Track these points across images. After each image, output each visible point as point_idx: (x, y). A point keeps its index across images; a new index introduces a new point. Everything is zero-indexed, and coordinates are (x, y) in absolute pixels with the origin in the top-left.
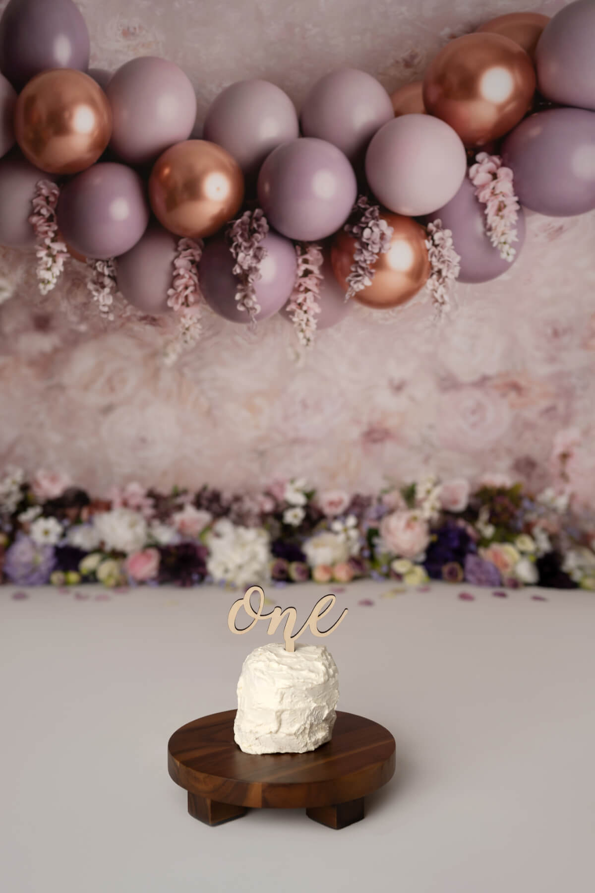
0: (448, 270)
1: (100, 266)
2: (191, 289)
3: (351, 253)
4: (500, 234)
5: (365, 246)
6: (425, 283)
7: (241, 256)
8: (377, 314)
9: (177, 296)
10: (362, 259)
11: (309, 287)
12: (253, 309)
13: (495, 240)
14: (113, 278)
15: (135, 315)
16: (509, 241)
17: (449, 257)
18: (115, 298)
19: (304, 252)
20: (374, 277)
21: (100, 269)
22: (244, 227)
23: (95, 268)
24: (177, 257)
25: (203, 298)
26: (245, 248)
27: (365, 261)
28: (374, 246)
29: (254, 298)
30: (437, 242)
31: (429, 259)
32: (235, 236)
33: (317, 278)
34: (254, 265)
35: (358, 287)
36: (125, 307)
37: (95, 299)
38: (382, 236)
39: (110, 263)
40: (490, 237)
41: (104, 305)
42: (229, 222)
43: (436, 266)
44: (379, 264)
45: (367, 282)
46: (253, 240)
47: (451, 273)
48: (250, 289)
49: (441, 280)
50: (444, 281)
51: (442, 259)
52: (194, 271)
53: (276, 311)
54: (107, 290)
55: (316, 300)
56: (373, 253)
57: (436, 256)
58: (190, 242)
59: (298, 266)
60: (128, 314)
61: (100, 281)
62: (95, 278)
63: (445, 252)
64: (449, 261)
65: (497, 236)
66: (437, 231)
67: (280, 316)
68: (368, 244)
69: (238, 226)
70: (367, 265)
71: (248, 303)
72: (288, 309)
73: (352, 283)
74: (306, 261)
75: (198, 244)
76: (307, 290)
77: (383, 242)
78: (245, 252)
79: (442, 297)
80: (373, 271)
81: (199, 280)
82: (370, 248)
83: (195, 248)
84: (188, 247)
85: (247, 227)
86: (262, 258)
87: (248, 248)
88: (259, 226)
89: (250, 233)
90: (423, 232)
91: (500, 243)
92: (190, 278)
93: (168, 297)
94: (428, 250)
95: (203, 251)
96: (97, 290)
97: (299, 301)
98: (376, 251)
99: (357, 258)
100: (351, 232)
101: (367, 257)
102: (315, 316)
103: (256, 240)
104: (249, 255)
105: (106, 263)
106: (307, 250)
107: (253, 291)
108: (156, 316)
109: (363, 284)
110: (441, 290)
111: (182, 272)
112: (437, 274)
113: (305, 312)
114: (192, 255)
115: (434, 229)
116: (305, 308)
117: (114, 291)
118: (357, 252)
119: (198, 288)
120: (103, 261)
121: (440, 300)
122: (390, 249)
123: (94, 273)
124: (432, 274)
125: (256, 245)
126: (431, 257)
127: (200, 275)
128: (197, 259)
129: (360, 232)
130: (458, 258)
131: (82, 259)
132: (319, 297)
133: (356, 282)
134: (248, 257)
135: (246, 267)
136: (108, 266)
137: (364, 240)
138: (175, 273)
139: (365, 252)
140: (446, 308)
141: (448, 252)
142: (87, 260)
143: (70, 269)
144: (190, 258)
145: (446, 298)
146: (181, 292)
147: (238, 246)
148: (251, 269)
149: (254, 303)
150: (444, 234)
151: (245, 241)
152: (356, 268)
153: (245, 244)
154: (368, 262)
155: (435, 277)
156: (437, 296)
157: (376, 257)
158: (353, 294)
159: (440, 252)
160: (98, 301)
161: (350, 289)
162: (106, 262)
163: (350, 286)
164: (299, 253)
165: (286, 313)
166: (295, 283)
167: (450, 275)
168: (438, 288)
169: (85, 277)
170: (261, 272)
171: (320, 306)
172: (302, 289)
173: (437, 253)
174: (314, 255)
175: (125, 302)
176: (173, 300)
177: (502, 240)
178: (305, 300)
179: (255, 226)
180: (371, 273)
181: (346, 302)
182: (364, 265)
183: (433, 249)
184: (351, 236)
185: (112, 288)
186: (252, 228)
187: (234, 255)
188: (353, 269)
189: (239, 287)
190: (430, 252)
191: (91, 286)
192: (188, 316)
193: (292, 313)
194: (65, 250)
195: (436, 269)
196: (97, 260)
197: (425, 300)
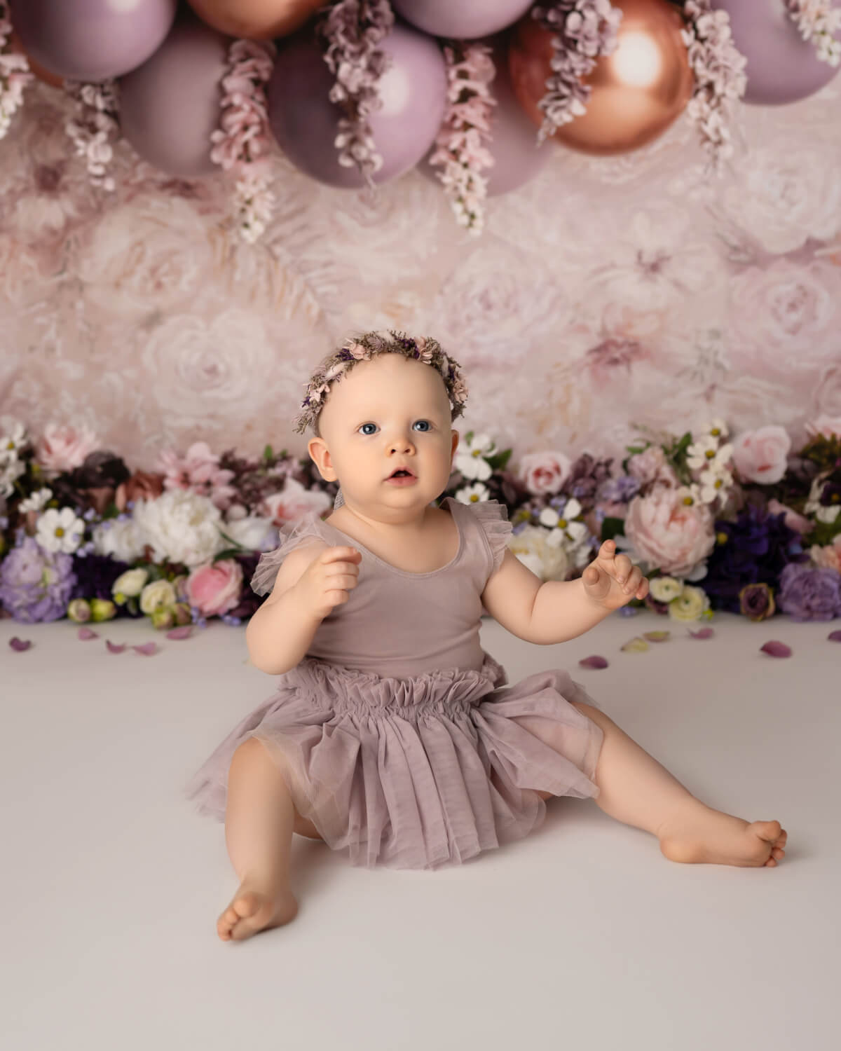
0: (725, 84)
1: (88, 94)
2: (254, 130)
3: (546, 58)
4: (813, 17)
5: (571, 44)
6: (685, 107)
7: (344, 69)
8: (598, 166)
9: (229, 142)
10: (566, 67)
11: (472, 121)
12: (369, 162)
13: (806, 28)
14: (112, 115)
15: (152, 180)
16: (831, 29)
17: (725, 59)
18: (117, 151)
19: (460, 58)
20: (590, 99)
21: (88, 100)
22: (348, 17)
23: (80, 98)
24: (228, 74)
25: (275, 146)
26: (353, 54)
27: (572, 71)
28: (588, 44)
29: (370, 142)
30: (703, 33)
31: (691, 64)
32: (333, 33)
33: (487, 105)
34: (368, 84)
35: (561, 118)
36: (135, 164)
37: (81, 152)
38: (602, 26)
39: (107, 89)
40: (797, 24)
41: (97, 164)
42: (322, 10)
43: (703, 77)
44: (599, 76)
45: (577, 108)
46: (367, 39)
47: (732, 88)
48: (363, 127)
49: (713, 102)
50: (719, 103)
51: (713, 64)
52: (259, 97)
53: (411, 165)
54: (102, 137)
55: (483, 143)
56: (585, 57)
57: (702, 59)
58: (252, 48)
59: (449, 83)
60: (140, 177)
61: (89, 119)
62: (80, 116)
63: (717, 51)
64: (726, 67)
65: (809, 21)
66: (702, 14)
67: (418, 174)
68: (575, 42)
69: (338, 16)
70: (576, 77)
71: (358, 153)
72: (434, 161)
73: (549, 112)
74: (463, 75)
75: (266, 49)
76: (467, 126)
77: (603, 37)
78: (352, 61)
79: (717, 131)
80: (588, 88)
81: (269, 113)
82: (580, 47)
83: (259, 58)
84: (247, 56)
85: (355, 17)
86: (383, 70)
87: (356, 55)
88: (376, 15)
89: (360, 27)
90: (676, 16)
91: (814, 33)
92: (253, 110)
93: (213, 146)
94: (687, 49)
95: (275, 61)
96: (84, 138)
97: (455, 145)
98: (592, 52)
99: (557, 66)
100: (545, 20)
101: (574, 64)
102: (484, 173)
103: (372, 39)
104: (359, 66)
105: (99, 89)
106: (465, 54)
107: (368, 131)
108: (191, 180)
109: (570, 112)
110: (714, 119)
111: (237, 100)
112: (705, 90)
113: (466, 165)
114: (255, 70)
115: (697, 10)
116: (464, 158)
117: (113, 139)
118: (556, 55)
119: (267, 129)
120: (94, 85)
121: (714, 138)
122: (617, 47)
123: (79, 107)
124: (697, 91)
125: (372, 48)
126: (694, 59)
127: (270, 105)
128: (265, 76)
129: (560, 19)
130: (743, 62)
131: (55, 83)
132: (490, 139)
133: (557, 109)
134: (358, 71)
135: (353, 88)
136: (104, 94)
137: (569, 33)
138: (224, 103)
139: (571, 55)
140: (726, 151)
141: (725, 51)
142: (65, 84)
143: (34, 101)
144: (253, 75)
145: (725, 133)
146: (236, 135)
147: (339, 52)
148: (364, 92)
149: (370, 152)
150: (714, 19)
151: (352, 41)
152: (556, 83)
153: (351, 47)
154: (578, 73)
155: (702, 95)
156: (709, 129)
157: (593, 63)
158: (553, 131)
159: (708, 51)
160: (85, 156)
161: (545, 122)
162: (100, 87)
163: (545, 115)
164: (451, 59)
165: (429, 168)
166: (445, 113)
167: (728, 92)
168: (708, 116)
169: (61, 114)
170: (382, 96)
171: (493, 154)
172: (458, 124)
173: (703, 52)
174: (479, 63)
175: (135, 156)
176: (222, 149)
177: (819, 27)
178: (464, 144)
179: (369, 14)
180: (584, 93)
181: (539, 145)
182: (570, 78)
183: (696, 46)
184: (544, 27)
185: (110, 133)
186: (363, 18)
187: (332, 68)
188: (550, 86)
189: (343, 124)
190: (692, 51)
191: (72, 130)
192: (251, 179)
193: (441, 168)
194: (25, 67)
195: (703, 82)
196: (83, 84)
197: (685, 138)
